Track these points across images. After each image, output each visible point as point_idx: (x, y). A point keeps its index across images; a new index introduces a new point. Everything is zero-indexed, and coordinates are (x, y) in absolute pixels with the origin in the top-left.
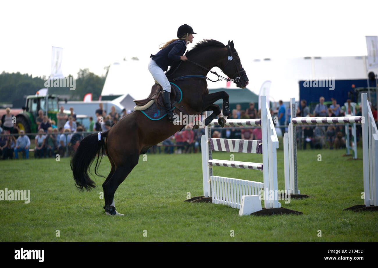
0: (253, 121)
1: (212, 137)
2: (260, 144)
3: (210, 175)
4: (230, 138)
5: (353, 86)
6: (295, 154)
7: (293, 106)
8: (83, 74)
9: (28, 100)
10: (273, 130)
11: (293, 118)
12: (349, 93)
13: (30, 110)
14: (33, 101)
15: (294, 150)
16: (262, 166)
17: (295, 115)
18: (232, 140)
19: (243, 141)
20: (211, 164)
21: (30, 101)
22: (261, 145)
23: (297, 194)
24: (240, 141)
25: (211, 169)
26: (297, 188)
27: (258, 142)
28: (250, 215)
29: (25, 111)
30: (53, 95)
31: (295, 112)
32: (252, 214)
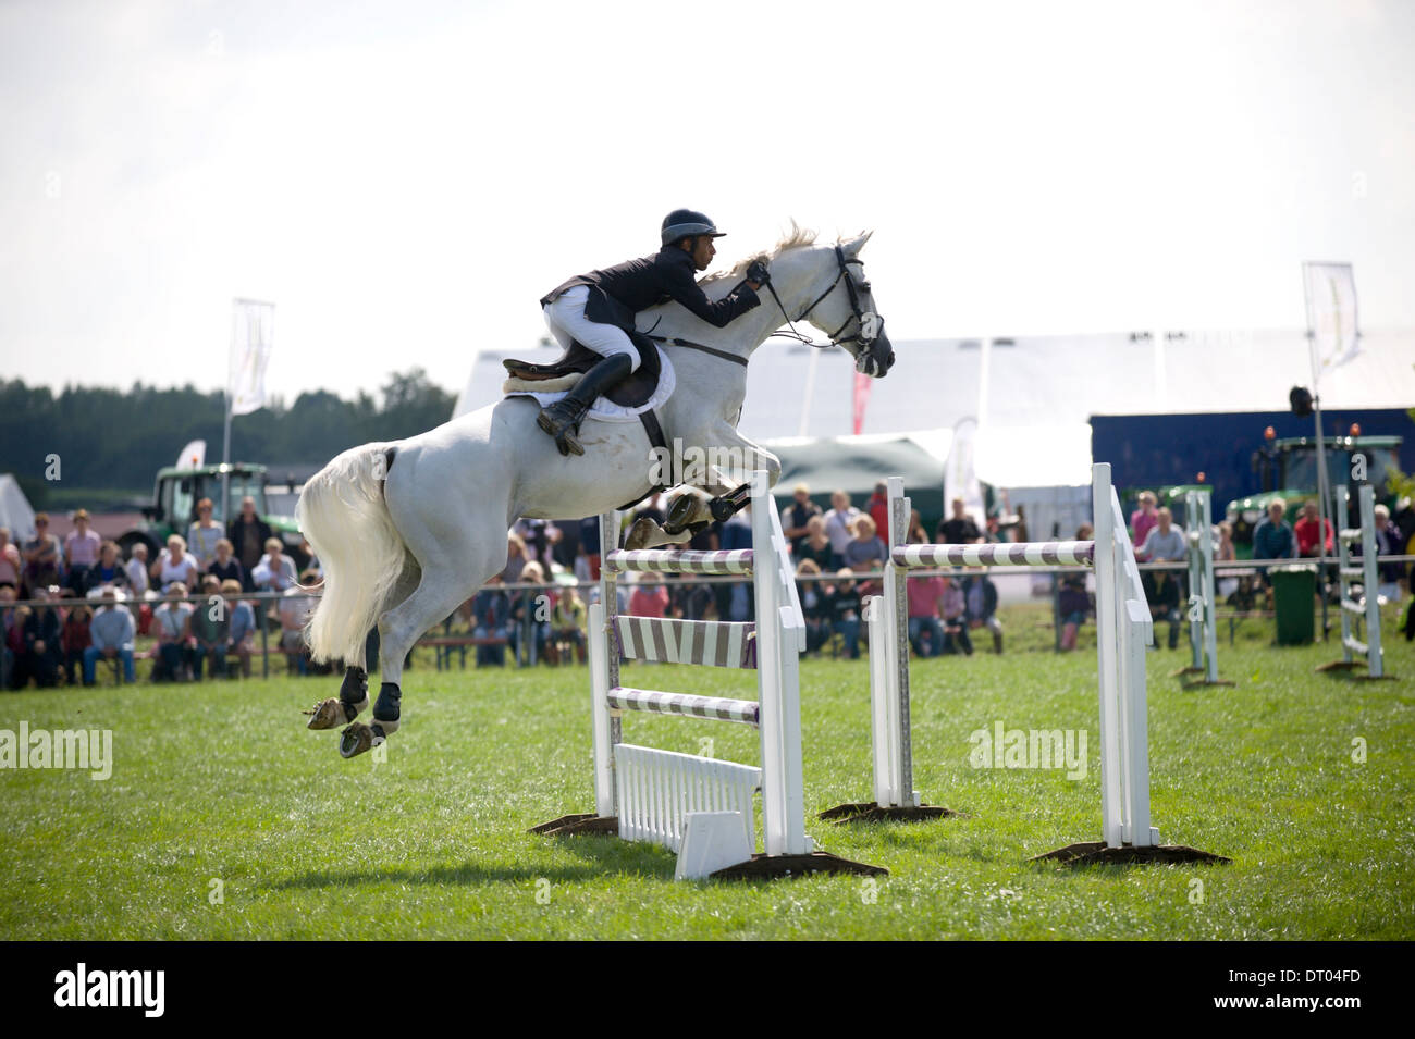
0: (735, 555)
1: (620, 614)
2: (749, 637)
3: (613, 743)
4: (669, 612)
5: (1270, 431)
6: (903, 670)
7: (895, 507)
8: (403, 393)
9: (162, 482)
10: (789, 588)
11: (896, 545)
12: (1255, 457)
13: (167, 517)
14: (178, 486)
15: (901, 654)
16: (757, 711)
17: (902, 534)
18: (673, 622)
19: (705, 625)
20: (613, 703)
21: (168, 485)
22: (754, 640)
23: (908, 804)
24: (696, 626)
25: (615, 721)
26: (911, 786)
27: (746, 630)
28: (707, 876)
29: (152, 520)
30: (247, 467)
31: (902, 525)
32: (714, 875)
